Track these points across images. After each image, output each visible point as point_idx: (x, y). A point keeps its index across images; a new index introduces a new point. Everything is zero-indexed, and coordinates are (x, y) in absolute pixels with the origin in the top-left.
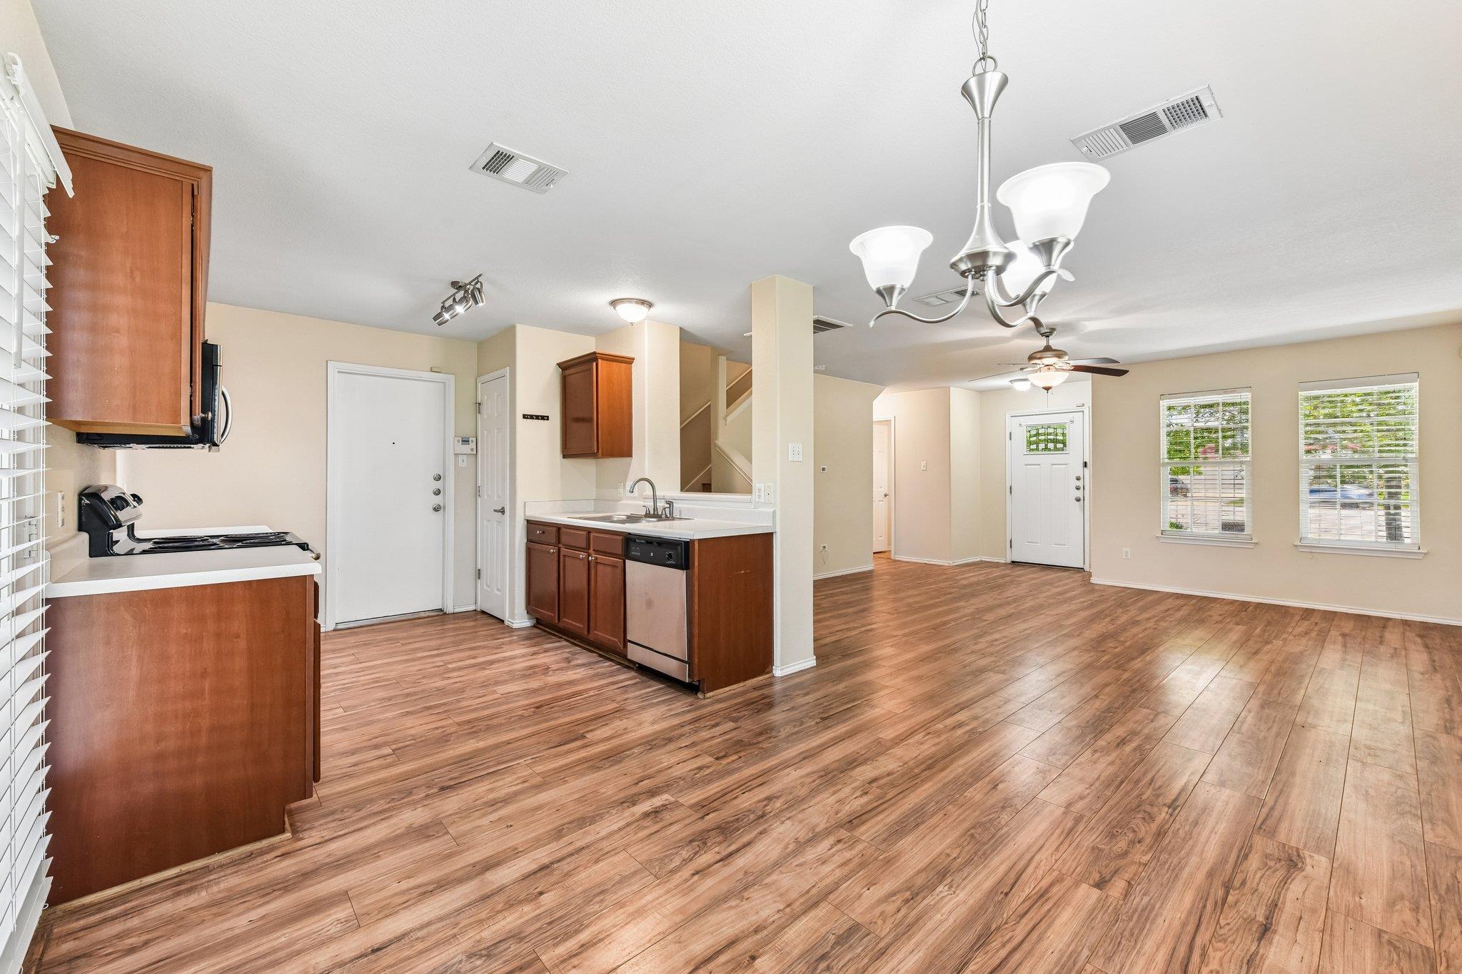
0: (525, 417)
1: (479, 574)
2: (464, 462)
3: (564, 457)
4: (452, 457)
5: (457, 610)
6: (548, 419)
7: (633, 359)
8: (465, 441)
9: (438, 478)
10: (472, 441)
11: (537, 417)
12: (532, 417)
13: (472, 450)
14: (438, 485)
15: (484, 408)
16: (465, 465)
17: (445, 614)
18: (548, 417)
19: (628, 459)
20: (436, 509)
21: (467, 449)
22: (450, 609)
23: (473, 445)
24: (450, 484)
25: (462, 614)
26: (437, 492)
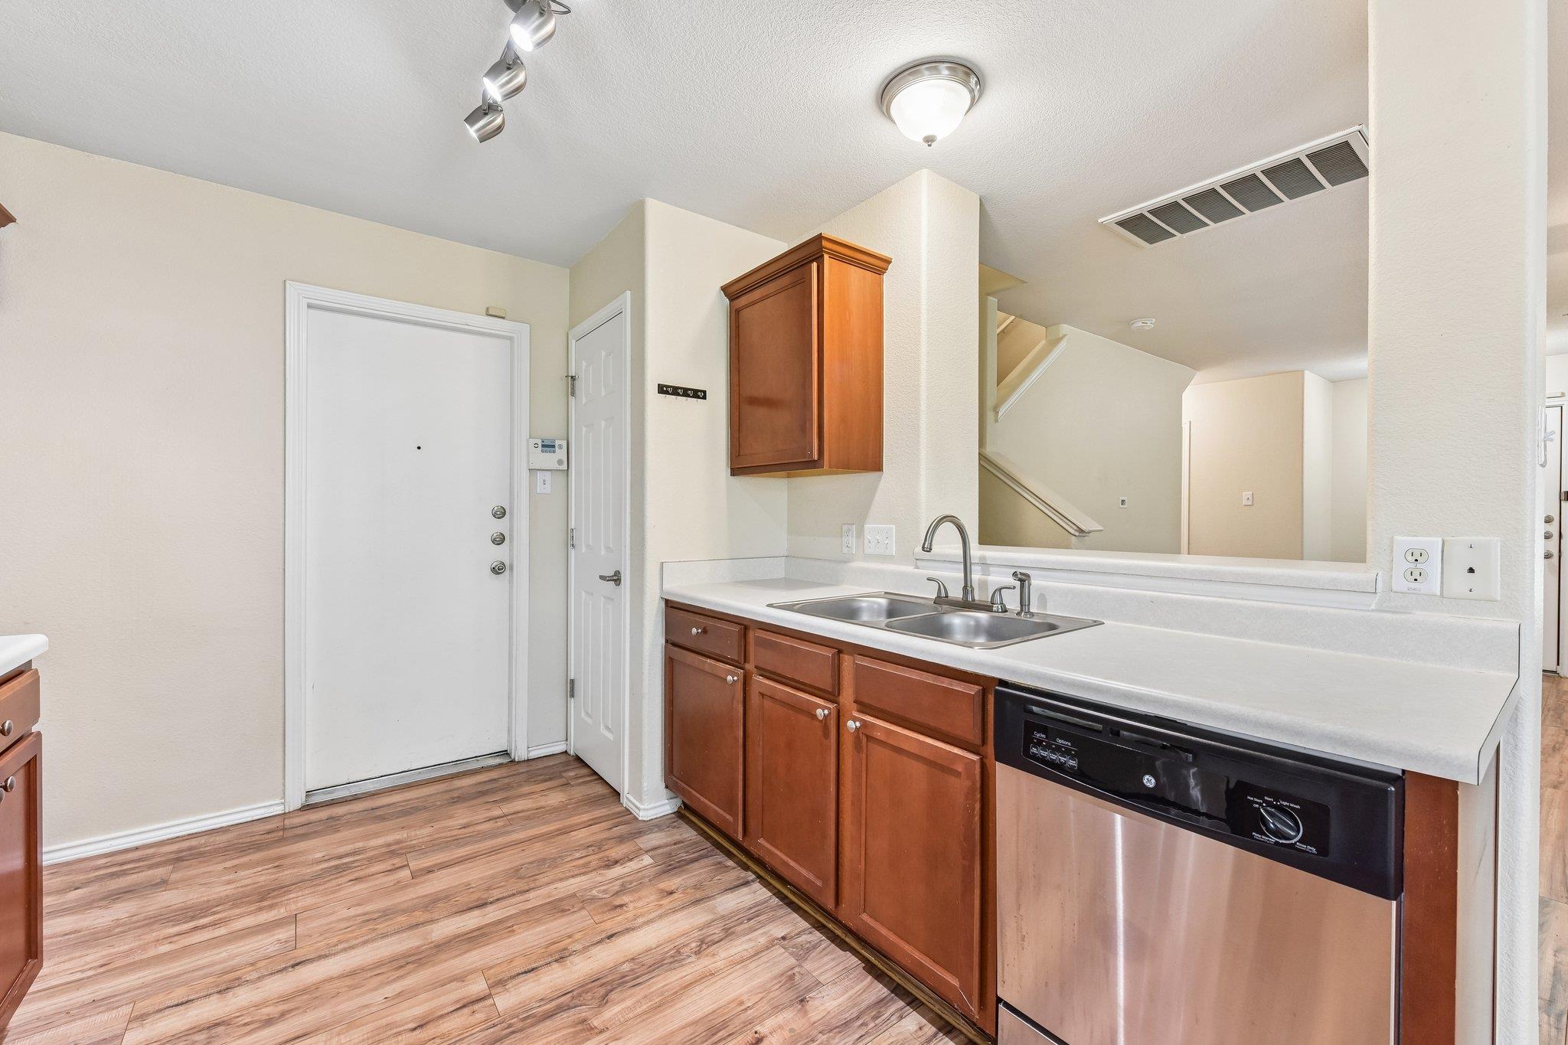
0: (663, 389)
1: (571, 688)
2: (546, 485)
3: (736, 471)
4: (525, 474)
5: (534, 754)
6: (704, 398)
7: (888, 262)
8: (548, 447)
9: (500, 514)
10: (560, 447)
11: (686, 393)
12: (675, 391)
13: (560, 462)
14: (501, 526)
15: (580, 385)
16: (548, 489)
17: (513, 761)
18: (705, 392)
19: (877, 474)
20: (498, 570)
21: (550, 460)
22: (520, 753)
23: (561, 454)
24: (521, 524)
25: (541, 765)
26: (499, 540)
